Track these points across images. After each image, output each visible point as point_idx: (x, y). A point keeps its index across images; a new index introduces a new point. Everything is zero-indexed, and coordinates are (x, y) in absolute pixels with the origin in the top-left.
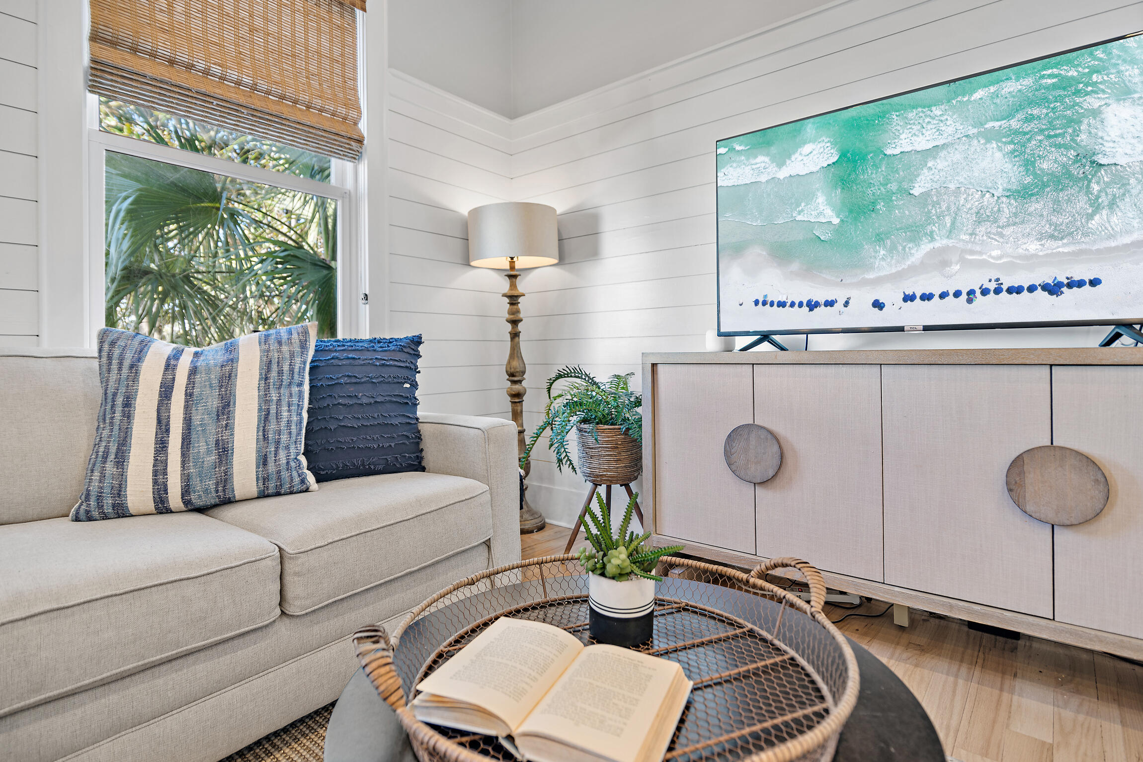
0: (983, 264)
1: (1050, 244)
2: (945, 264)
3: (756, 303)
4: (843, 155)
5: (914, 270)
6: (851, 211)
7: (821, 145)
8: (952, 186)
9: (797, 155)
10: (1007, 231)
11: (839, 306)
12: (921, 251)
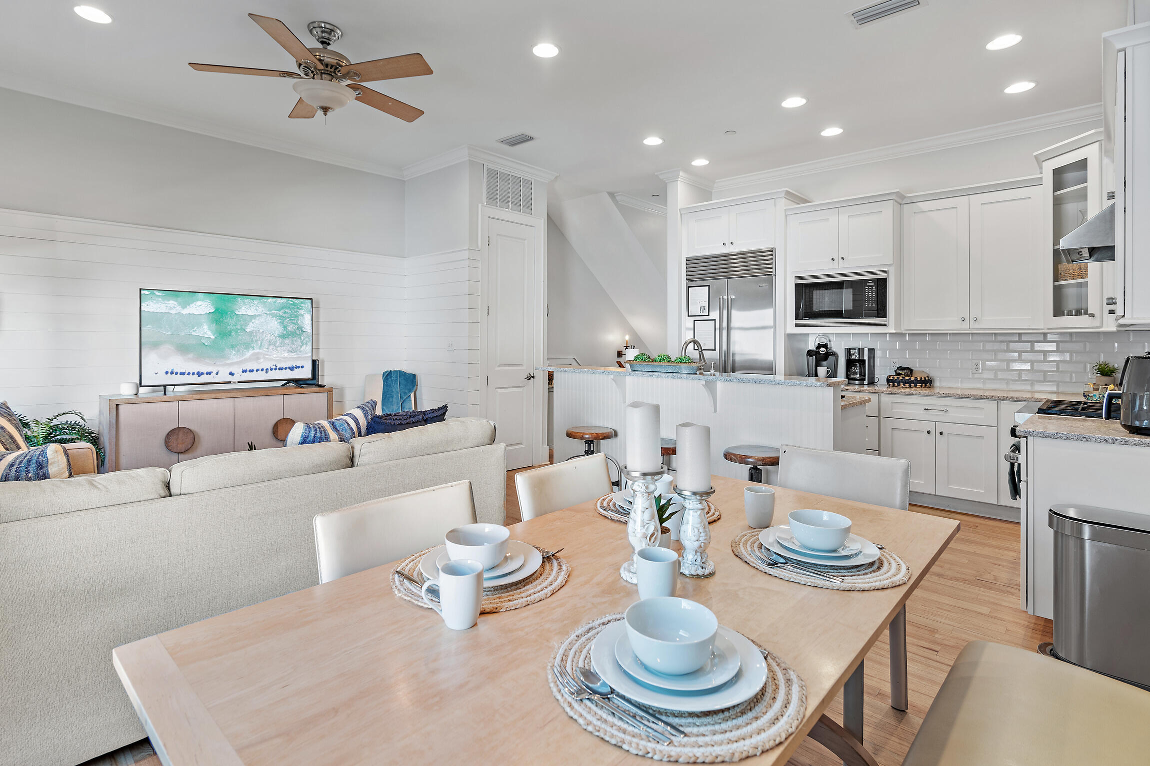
0: (271, 359)
1: (291, 354)
2: (258, 359)
3: (167, 373)
4: (217, 310)
5: (246, 360)
6: (220, 334)
7: (205, 303)
8: (261, 331)
9: (193, 305)
10: (278, 349)
11: (214, 374)
12: (249, 354)
